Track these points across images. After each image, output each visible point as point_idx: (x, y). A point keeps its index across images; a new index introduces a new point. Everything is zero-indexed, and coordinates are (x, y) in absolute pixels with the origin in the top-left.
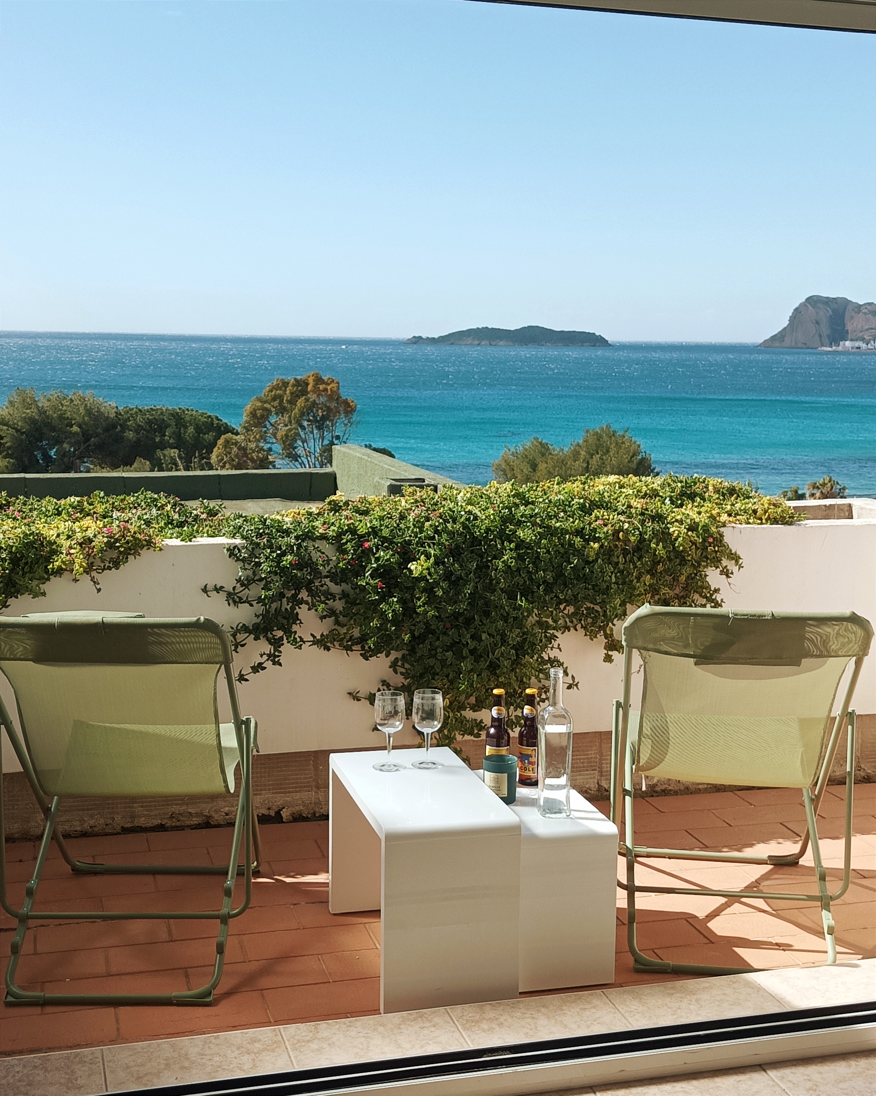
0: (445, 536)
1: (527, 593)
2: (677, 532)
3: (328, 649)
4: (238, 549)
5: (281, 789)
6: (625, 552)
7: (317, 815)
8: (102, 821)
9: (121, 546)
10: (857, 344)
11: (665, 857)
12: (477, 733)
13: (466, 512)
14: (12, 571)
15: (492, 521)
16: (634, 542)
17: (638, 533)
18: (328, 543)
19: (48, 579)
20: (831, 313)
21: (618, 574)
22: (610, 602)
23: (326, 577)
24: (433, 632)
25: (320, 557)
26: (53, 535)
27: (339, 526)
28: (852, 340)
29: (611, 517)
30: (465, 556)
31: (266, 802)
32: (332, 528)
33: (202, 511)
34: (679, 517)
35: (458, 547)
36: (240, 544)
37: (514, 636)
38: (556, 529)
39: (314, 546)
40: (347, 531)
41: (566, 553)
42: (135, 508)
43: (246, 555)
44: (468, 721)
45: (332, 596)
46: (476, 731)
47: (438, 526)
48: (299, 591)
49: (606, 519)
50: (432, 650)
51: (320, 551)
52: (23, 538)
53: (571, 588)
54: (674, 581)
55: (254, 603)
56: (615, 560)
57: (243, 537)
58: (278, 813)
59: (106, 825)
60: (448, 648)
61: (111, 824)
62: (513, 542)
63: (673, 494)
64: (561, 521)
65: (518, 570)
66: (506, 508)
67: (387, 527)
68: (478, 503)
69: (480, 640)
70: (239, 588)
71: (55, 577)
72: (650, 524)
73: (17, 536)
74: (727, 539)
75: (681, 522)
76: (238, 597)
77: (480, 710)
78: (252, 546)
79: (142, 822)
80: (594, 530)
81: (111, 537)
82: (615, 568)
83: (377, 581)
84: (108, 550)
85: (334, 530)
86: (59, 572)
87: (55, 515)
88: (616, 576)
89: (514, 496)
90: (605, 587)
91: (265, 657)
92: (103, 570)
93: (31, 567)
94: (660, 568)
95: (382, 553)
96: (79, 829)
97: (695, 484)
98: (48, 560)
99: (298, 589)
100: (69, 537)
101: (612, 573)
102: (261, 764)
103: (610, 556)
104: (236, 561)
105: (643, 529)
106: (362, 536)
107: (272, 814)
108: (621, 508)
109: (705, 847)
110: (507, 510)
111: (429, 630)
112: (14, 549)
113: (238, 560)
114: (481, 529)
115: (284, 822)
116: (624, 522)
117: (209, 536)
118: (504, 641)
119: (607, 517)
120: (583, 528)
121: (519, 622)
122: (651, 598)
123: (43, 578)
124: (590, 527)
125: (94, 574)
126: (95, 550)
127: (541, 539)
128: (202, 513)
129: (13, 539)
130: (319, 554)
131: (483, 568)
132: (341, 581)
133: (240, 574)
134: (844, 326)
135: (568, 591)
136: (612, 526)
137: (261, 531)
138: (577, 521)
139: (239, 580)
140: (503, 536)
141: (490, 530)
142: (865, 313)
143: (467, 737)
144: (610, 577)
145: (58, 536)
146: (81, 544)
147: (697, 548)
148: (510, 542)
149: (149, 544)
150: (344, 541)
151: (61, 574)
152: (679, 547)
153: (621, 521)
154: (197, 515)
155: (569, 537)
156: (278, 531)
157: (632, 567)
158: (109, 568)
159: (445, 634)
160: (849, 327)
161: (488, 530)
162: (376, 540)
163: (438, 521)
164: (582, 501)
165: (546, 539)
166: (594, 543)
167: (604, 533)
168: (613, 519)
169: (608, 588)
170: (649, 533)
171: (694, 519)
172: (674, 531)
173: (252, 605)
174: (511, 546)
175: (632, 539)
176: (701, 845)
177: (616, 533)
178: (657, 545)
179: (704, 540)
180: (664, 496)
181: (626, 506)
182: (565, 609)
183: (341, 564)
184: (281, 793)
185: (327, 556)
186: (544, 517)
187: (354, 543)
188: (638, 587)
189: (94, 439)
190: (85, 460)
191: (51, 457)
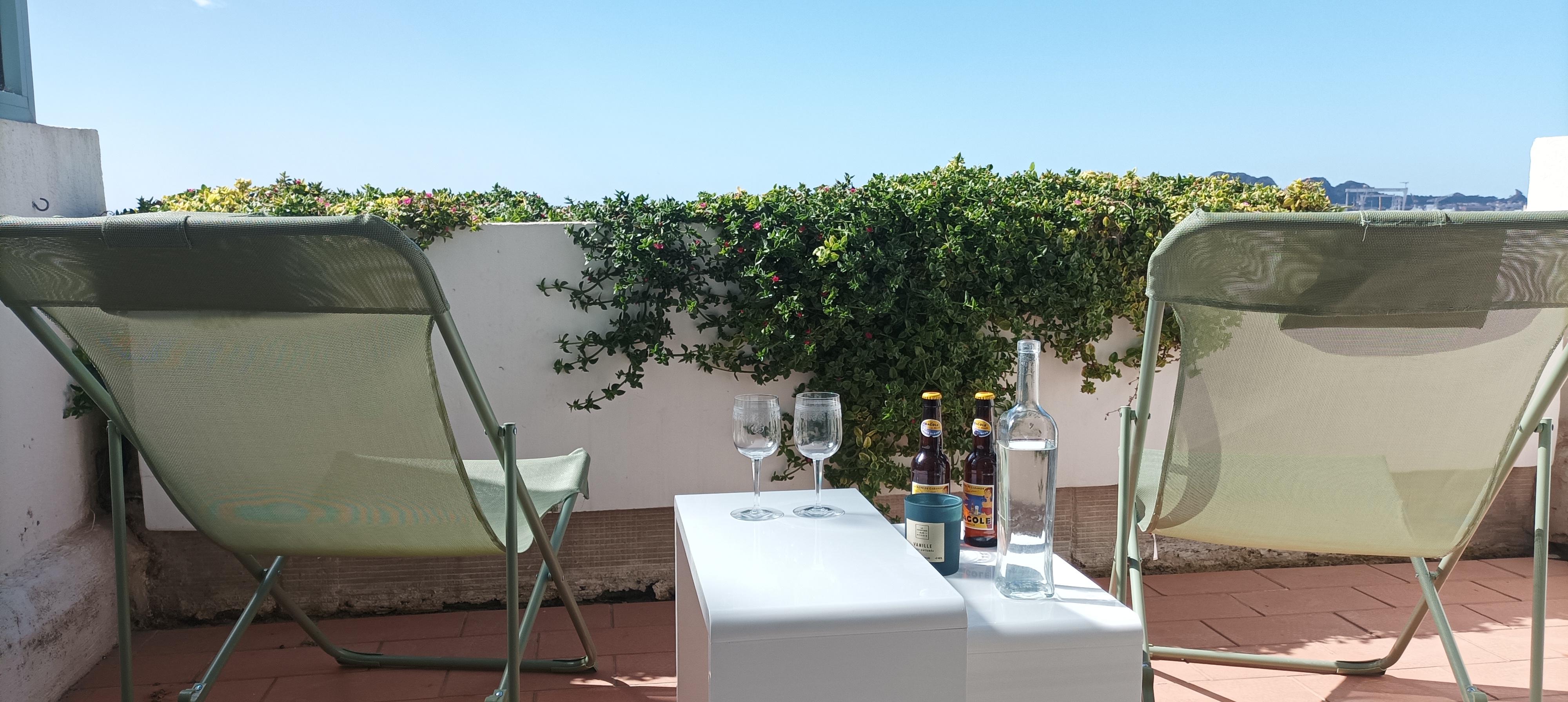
0: (864, 215)
1: (978, 293)
3: (709, 369)
4: (586, 232)
5: (655, 556)
6: (1111, 245)
8: (417, 595)
9: (423, 222)
11: (1179, 660)
13: (894, 190)
15: (930, 200)
16: (1123, 230)
17: (1127, 218)
18: (708, 226)
21: (1102, 274)
22: (1091, 309)
23: (705, 272)
24: (848, 345)
25: (695, 241)
27: (723, 204)
29: (1091, 198)
30: (893, 243)
31: (635, 573)
32: (713, 205)
35: (883, 231)
36: (589, 225)
37: (960, 351)
38: (1018, 209)
39: (687, 228)
40: (731, 207)
41: (1030, 242)
43: (596, 239)
44: (897, 468)
45: (712, 298)
47: (855, 204)
48: (669, 291)
49: (1084, 201)
50: (848, 369)
51: (694, 234)
53: (1038, 288)
55: (608, 305)
56: (1098, 253)
57: (595, 217)
58: (650, 588)
59: (423, 600)
60: (869, 366)
61: (428, 599)
62: (959, 225)
64: (1024, 199)
65: (966, 264)
66: (950, 184)
67: (785, 202)
69: (913, 356)
70: (588, 284)
72: (1144, 208)
76: (587, 297)
78: (604, 229)
79: (470, 596)
80: (1069, 213)
81: (413, 211)
82: (1097, 264)
83: (771, 275)
85: (714, 207)
88: (1099, 276)
90: (1085, 288)
91: (623, 378)
95: (776, 235)
96: (386, 604)
99: (668, 287)
101: (1094, 270)
102: (628, 523)
103: (1090, 249)
104: (582, 247)
105: (1135, 213)
106: (754, 214)
107: (643, 588)
108: (1103, 190)
109: (1236, 646)
110: (950, 188)
111: (842, 343)
113: (585, 245)
114: (915, 209)
115: (657, 600)
116: (1110, 205)
118: (946, 360)
119: (1086, 199)
120: (1054, 211)
121: (966, 332)
124: (1063, 209)
127: (997, 221)
130: (693, 237)
131: (917, 261)
132: (726, 279)
133: (587, 263)
135: (1033, 291)
136: (1093, 209)
137: (617, 209)
138: (1046, 201)
139: (586, 273)
140: (947, 219)
141: (928, 212)
143: (895, 491)
144: (1091, 275)
148: (955, 225)
150: (727, 220)
153: (1104, 204)
155: (1036, 218)
157: (1120, 265)
159: (864, 347)
161: (924, 211)
162: (770, 219)
163: (856, 197)
164: (1050, 182)
165: (1004, 221)
166: (1070, 229)
167: (1082, 217)
168: (1094, 201)
169: (1089, 290)
170: (1142, 219)
173: (604, 308)
174: (956, 230)
175: (1121, 225)
176: (1229, 643)
177: (1099, 217)
178: (1155, 235)
181: (1109, 189)
182: (1029, 318)
183: (723, 252)
184: (655, 562)
185: (704, 241)
186: (1000, 196)
187: (741, 223)
188: (1130, 290)
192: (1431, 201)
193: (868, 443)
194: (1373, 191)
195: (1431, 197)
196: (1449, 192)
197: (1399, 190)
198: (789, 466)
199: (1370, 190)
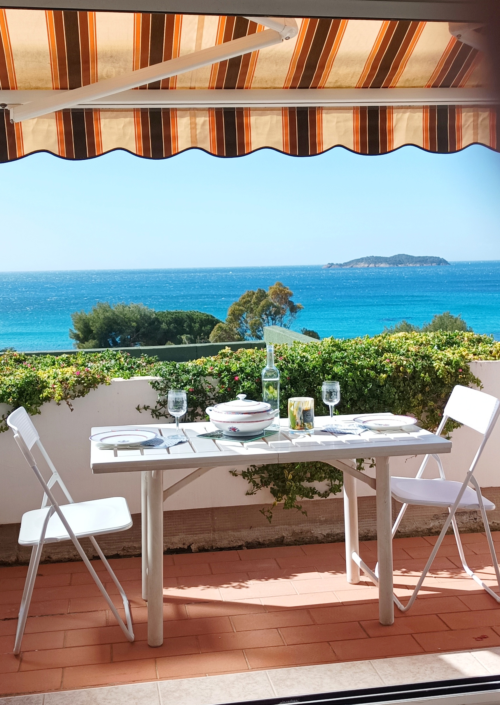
0: (286, 371)
1: (340, 407)
2: (438, 366)
4: (158, 383)
5: (191, 531)
6: (405, 380)
7: (214, 548)
9: (85, 383)
12: (311, 496)
13: (301, 357)
14: (19, 399)
15: (317, 362)
16: (410, 373)
17: (412, 367)
18: (213, 378)
19: (42, 404)
23: (213, 399)
25: (208, 386)
26: (45, 377)
27: (220, 367)
29: (395, 357)
30: (300, 384)
31: (182, 540)
32: (216, 368)
33: (143, 361)
34: (440, 357)
35: (295, 378)
36: (159, 379)
38: (358, 366)
39: (204, 380)
40: (225, 370)
41: (365, 380)
42: (102, 360)
43: (163, 386)
44: (304, 488)
46: (311, 494)
47: (282, 366)
48: (196, 409)
49: (392, 359)
51: (208, 383)
52: (25, 379)
53: (368, 403)
54: (438, 397)
55: (168, 416)
56: (397, 384)
57: (162, 376)
58: (189, 547)
62: (330, 374)
63: (439, 343)
64: (361, 361)
66: (327, 353)
67: (250, 367)
68: (309, 351)
70: (159, 407)
71: (46, 402)
72: (420, 361)
73: (22, 378)
74: (471, 370)
75: (441, 360)
76: (158, 412)
77: (313, 481)
78: (166, 381)
79: (105, 552)
80: (384, 366)
81: (79, 377)
82: (397, 390)
84: (77, 384)
85: (216, 370)
86: (47, 399)
87: (51, 365)
88: (398, 395)
89: (332, 346)
90: (390, 401)
92: (75, 397)
93: (30, 397)
94: (427, 389)
95: (246, 383)
97: (456, 336)
98: (41, 392)
99: (196, 407)
100: (55, 378)
101: (396, 393)
102: (178, 516)
103: (394, 383)
104: (157, 390)
105: (415, 364)
106: (235, 373)
107: (186, 547)
108: (402, 351)
110: (327, 355)
112: (19, 385)
113: (157, 389)
114: (310, 367)
115: (193, 552)
116: (403, 361)
117: (141, 375)
119: (393, 358)
120: (376, 365)
122: (423, 408)
123: (39, 403)
124: (381, 364)
125: (69, 400)
126: (69, 385)
127: (348, 372)
128: (143, 362)
129: (19, 380)
130: (207, 384)
131: (312, 391)
133: (159, 398)
135: (366, 405)
136: (395, 363)
137: (172, 371)
138: (372, 360)
139: (158, 402)
140: (325, 371)
141: (316, 367)
143: (305, 499)
144: (394, 395)
145: (49, 377)
146: (61, 382)
147: (452, 376)
148: (329, 374)
149: (103, 380)
150: (223, 376)
151: (49, 401)
152: (439, 375)
154: (139, 364)
155: (367, 370)
156: (182, 371)
157: (409, 389)
158: (79, 396)
161: (314, 367)
162: (242, 375)
163: (282, 363)
164: (376, 348)
165: (351, 372)
166: (383, 374)
167: (390, 367)
168: (396, 359)
169: (394, 402)
170: (419, 367)
171: (450, 358)
172: (436, 366)
173: (167, 418)
174: (329, 377)
175: (409, 371)
177: (398, 367)
178: (425, 375)
179: (456, 371)
180: (434, 344)
181: (406, 350)
183: (221, 391)
184: (191, 534)
185: (212, 386)
186: (351, 358)
187: (229, 377)
188: (413, 402)
189: (142, 330)
190: (137, 343)
191: (117, 342)
193: (290, 477)
198: (254, 488)
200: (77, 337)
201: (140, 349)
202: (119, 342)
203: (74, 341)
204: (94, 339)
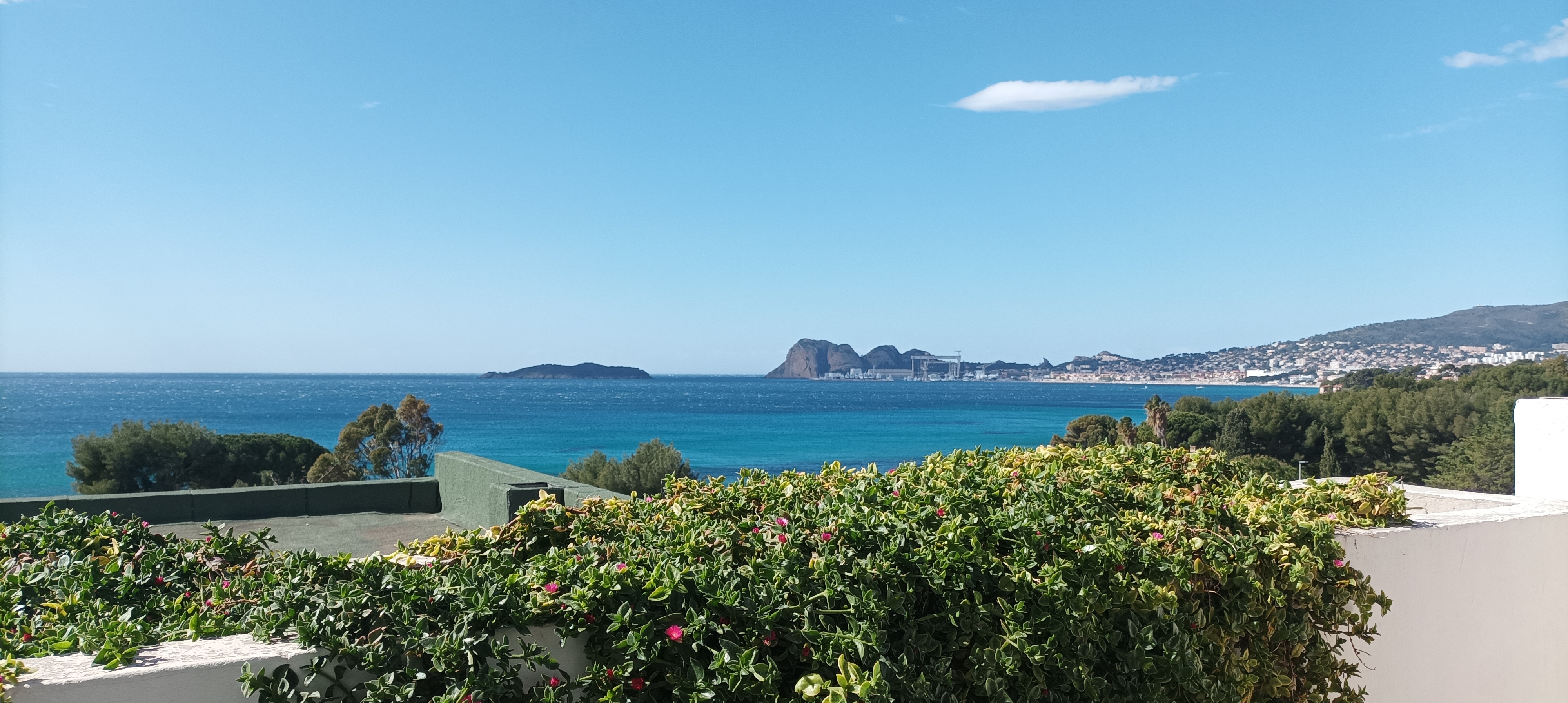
10: (837, 375)
20: (817, 352)
28: (833, 372)
134: (827, 361)
142: (842, 352)
160: (830, 362)
189: (195, 463)
190: (185, 483)
191: (150, 482)
192: (979, 367)
194: (934, 358)
195: (979, 364)
196: (993, 360)
197: (953, 357)
199: (931, 357)
200: (79, 474)
201: (192, 495)
202: (154, 482)
203: (74, 481)
204: (111, 478)
